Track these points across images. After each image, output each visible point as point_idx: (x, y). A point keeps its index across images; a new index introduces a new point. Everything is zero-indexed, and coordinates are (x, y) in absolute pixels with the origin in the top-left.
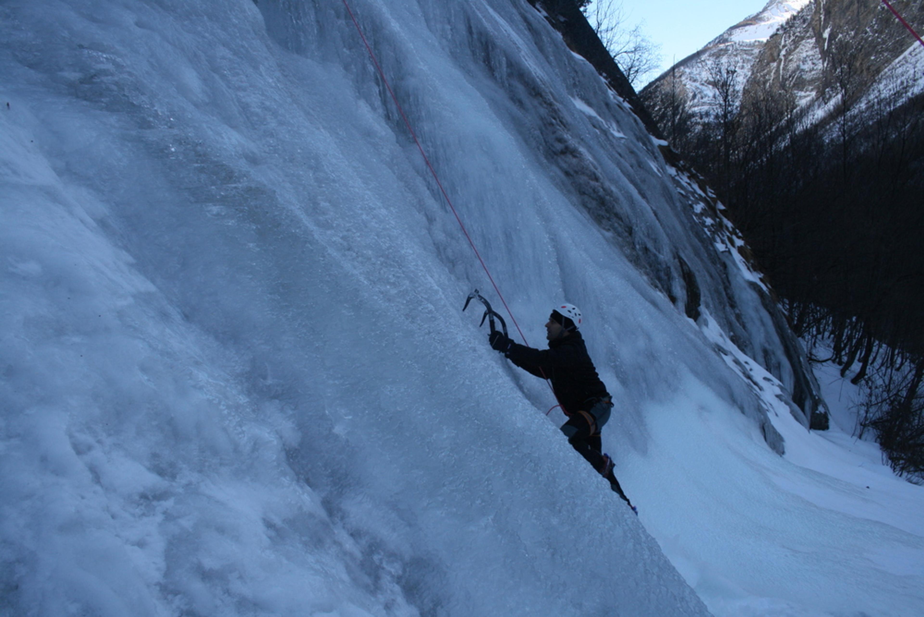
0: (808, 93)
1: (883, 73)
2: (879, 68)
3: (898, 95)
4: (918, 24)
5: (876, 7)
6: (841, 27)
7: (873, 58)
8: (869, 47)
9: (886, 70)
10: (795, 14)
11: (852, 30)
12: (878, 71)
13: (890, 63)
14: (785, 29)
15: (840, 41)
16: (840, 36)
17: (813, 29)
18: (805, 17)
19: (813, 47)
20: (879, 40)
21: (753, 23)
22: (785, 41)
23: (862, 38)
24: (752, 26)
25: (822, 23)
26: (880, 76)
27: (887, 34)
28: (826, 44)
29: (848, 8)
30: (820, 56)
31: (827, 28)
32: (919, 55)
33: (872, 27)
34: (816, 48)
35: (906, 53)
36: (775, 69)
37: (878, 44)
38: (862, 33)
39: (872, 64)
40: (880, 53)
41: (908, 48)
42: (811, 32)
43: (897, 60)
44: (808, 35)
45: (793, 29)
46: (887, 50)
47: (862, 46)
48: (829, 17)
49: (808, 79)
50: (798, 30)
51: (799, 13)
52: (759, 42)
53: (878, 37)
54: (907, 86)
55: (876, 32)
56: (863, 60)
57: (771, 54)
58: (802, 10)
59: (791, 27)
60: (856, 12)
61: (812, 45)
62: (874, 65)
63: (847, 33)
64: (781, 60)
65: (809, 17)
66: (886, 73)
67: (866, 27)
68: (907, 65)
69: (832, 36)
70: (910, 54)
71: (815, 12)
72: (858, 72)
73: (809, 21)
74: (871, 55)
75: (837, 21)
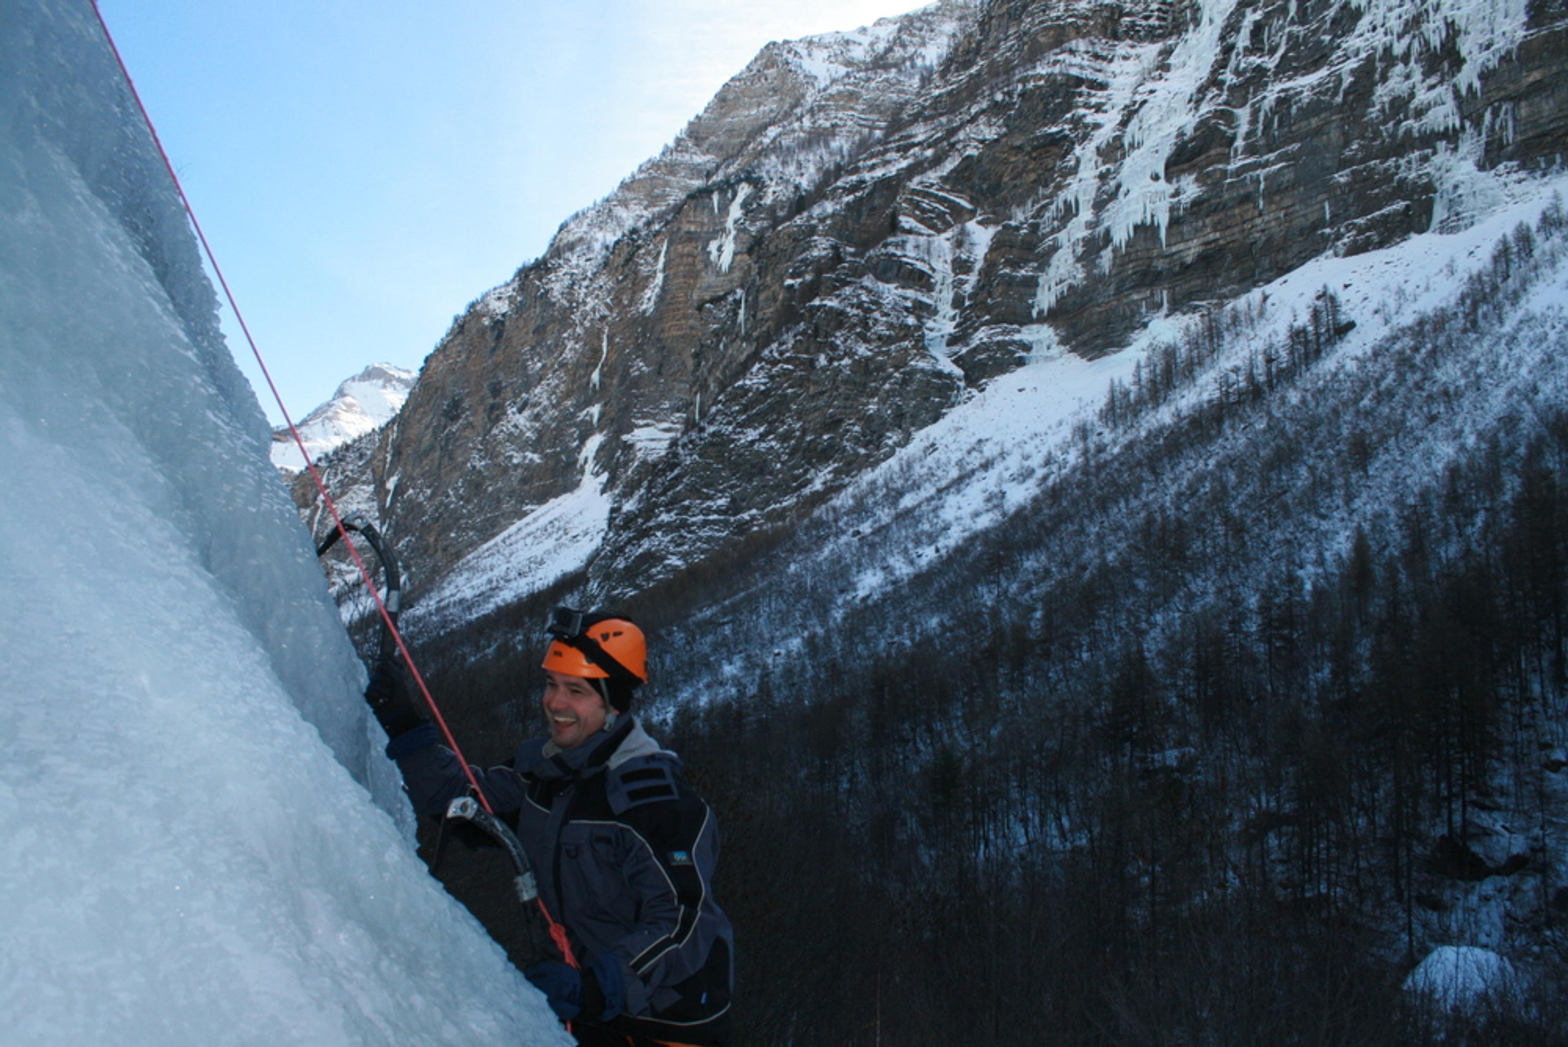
0: (352, 567)
1: (464, 560)
2: (460, 551)
3: (484, 597)
4: (517, 502)
5: (464, 463)
6: (413, 479)
7: (453, 535)
8: (450, 517)
9: (470, 557)
10: (349, 442)
11: (429, 487)
12: (458, 556)
13: (476, 549)
14: (331, 461)
15: (410, 500)
16: (411, 491)
17: (373, 471)
18: (364, 451)
19: (369, 498)
20: (465, 511)
21: (282, 438)
22: (328, 480)
23: (441, 503)
24: (279, 444)
25: (387, 466)
26: (460, 564)
27: (475, 505)
28: (389, 499)
29: (427, 453)
30: (377, 514)
31: (393, 475)
32: (515, 546)
33: (456, 489)
34: (373, 500)
35: (498, 539)
36: (306, 519)
37: (463, 516)
38: (442, 495)
39: (451, 544)
40: (464, 530)
41: (501, 531)
42: (368, 475)
43: (486, 546)
44: (364, 478)
45: (343, 463)
46: (473, 528)
47: (441, 515)
48: (399, 460)
49: (355, 545)
50: (350, 467)
51: (355, 441)
52: (287, 470)
53: (463, 507)
54: (497, 587)
55: (461, 498)
56: (439, 535)
57: (304, 495)
58: (360, 439)
59: (340, 460)
60: (436, 462)
61: (367, 495)
62: (454, 546)
63: (421, 491)
64: (317, 508)
65: (369, 452)
66: (469, 562)
67: (447, 487)
68: (497, 556)
69: (400, 489)
70: (504, 541)
71: (379, 447)
72: (431, 551)
73: (368, 458)
74: (451, 531)
75: (409, 468)
